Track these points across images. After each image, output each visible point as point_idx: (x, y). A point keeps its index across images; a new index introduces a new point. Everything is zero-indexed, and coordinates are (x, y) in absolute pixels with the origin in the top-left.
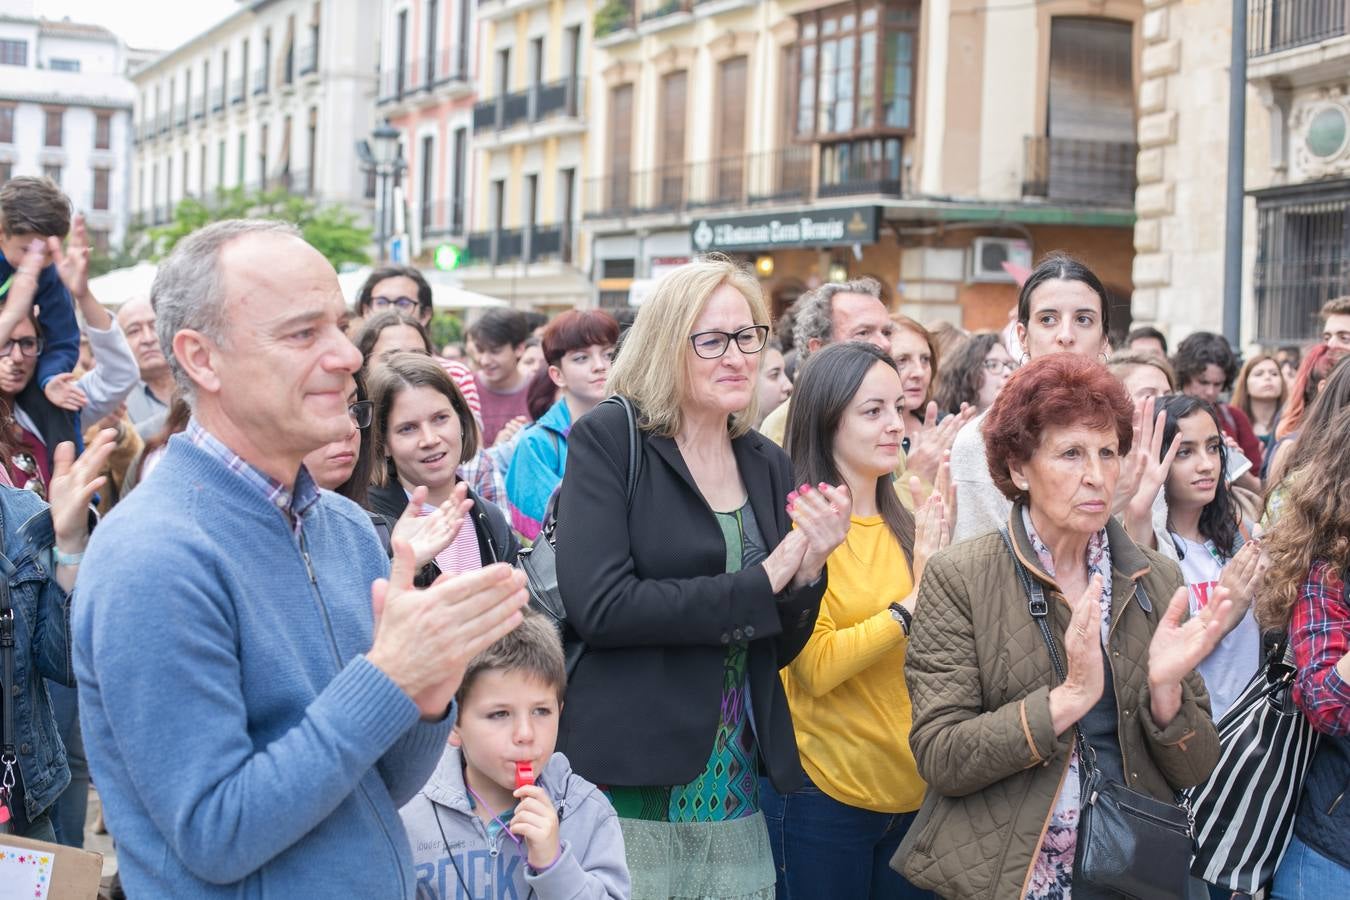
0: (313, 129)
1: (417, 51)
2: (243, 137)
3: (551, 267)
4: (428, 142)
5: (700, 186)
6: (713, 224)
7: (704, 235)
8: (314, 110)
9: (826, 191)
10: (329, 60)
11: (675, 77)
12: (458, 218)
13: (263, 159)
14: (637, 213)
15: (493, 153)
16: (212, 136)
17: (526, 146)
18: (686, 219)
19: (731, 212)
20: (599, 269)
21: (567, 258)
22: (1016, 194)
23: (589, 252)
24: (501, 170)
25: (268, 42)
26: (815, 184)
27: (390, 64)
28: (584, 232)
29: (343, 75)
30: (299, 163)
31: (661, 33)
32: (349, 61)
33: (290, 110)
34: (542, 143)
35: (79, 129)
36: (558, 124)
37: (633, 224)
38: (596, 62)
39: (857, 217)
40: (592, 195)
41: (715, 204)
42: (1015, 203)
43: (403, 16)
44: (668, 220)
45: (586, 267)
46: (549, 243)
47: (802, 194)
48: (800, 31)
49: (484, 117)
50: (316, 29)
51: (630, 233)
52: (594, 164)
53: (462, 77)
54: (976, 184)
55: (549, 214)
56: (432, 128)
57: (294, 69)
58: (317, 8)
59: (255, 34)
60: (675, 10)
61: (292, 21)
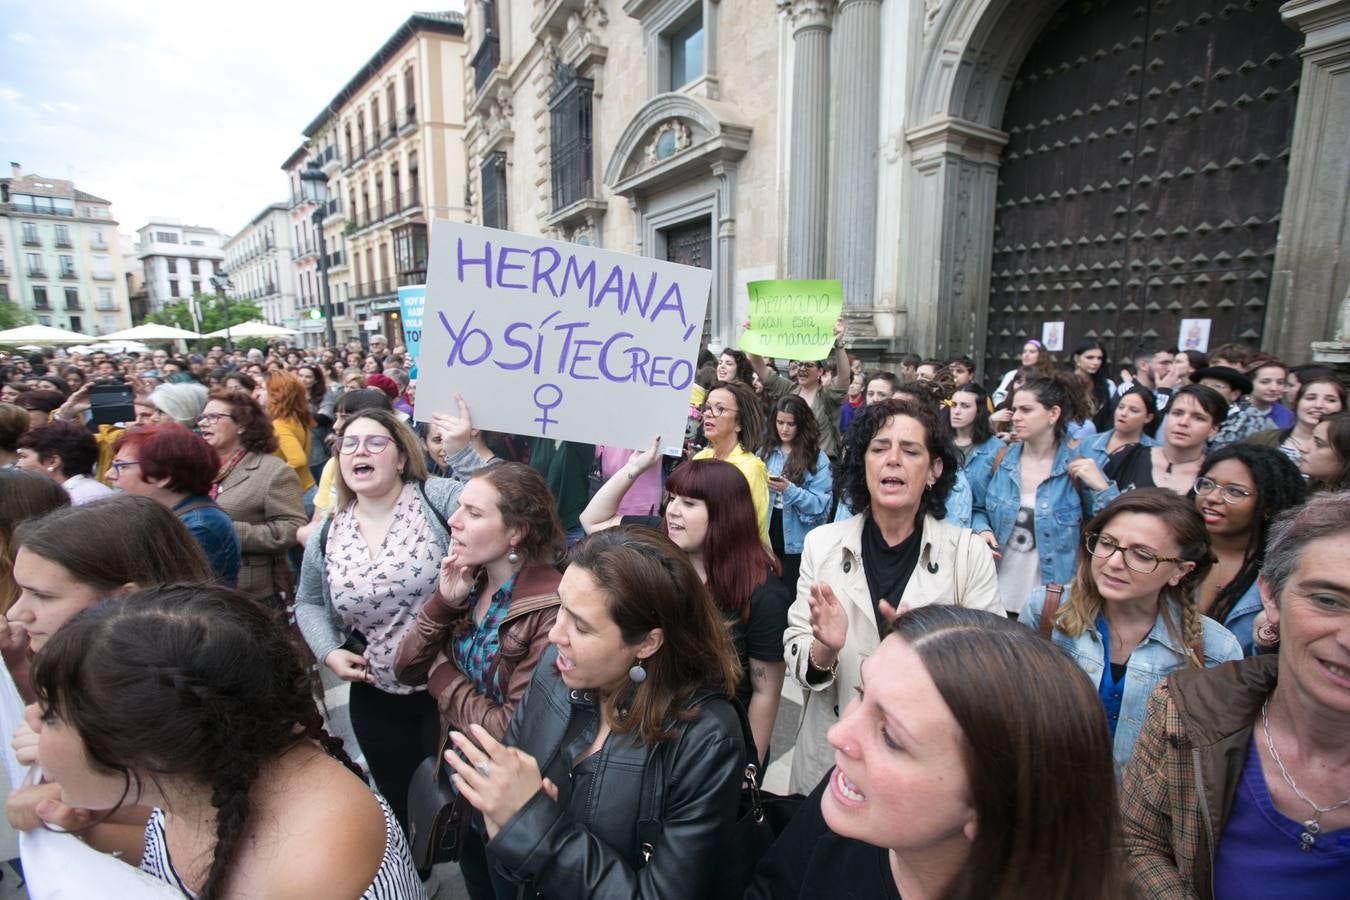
0: (276, 268)
1: (302, 241)
2: (257, 271)
3: (345, 317)
4: (308, 273)
5: (379, 289)
7: (373, 306)
8: (276, 262)
10: (279, 244)
11: (369, 251)
14: (364, 298)
16: (249, 270)
17: (335, 275)
19: (387, 296)
20: (357, 318)
21: (349, 314)
23: (353, 311)
25: (259, 236)
27: (295, 246)
28: (352, 305)
29: (284, 249)
30: (274, 280)
31: (364, 235)
32: (283, 243)
33: (270, 261)
34: (338, 274)
36: (341, 267)
37: (363, 302)
38: (349, 245)
40: (353, 292)
41: (383, 295)
43: (296, 227)
44: (373, 300)
45: (354, 318)
50: (273, 231)
51: (363, 305)
52: (352, 282)
56: (308, 268)
57: (268, 246)
58: (272, 223)
59: (255, 231)
60: (365, 227)
61: (266, 227)
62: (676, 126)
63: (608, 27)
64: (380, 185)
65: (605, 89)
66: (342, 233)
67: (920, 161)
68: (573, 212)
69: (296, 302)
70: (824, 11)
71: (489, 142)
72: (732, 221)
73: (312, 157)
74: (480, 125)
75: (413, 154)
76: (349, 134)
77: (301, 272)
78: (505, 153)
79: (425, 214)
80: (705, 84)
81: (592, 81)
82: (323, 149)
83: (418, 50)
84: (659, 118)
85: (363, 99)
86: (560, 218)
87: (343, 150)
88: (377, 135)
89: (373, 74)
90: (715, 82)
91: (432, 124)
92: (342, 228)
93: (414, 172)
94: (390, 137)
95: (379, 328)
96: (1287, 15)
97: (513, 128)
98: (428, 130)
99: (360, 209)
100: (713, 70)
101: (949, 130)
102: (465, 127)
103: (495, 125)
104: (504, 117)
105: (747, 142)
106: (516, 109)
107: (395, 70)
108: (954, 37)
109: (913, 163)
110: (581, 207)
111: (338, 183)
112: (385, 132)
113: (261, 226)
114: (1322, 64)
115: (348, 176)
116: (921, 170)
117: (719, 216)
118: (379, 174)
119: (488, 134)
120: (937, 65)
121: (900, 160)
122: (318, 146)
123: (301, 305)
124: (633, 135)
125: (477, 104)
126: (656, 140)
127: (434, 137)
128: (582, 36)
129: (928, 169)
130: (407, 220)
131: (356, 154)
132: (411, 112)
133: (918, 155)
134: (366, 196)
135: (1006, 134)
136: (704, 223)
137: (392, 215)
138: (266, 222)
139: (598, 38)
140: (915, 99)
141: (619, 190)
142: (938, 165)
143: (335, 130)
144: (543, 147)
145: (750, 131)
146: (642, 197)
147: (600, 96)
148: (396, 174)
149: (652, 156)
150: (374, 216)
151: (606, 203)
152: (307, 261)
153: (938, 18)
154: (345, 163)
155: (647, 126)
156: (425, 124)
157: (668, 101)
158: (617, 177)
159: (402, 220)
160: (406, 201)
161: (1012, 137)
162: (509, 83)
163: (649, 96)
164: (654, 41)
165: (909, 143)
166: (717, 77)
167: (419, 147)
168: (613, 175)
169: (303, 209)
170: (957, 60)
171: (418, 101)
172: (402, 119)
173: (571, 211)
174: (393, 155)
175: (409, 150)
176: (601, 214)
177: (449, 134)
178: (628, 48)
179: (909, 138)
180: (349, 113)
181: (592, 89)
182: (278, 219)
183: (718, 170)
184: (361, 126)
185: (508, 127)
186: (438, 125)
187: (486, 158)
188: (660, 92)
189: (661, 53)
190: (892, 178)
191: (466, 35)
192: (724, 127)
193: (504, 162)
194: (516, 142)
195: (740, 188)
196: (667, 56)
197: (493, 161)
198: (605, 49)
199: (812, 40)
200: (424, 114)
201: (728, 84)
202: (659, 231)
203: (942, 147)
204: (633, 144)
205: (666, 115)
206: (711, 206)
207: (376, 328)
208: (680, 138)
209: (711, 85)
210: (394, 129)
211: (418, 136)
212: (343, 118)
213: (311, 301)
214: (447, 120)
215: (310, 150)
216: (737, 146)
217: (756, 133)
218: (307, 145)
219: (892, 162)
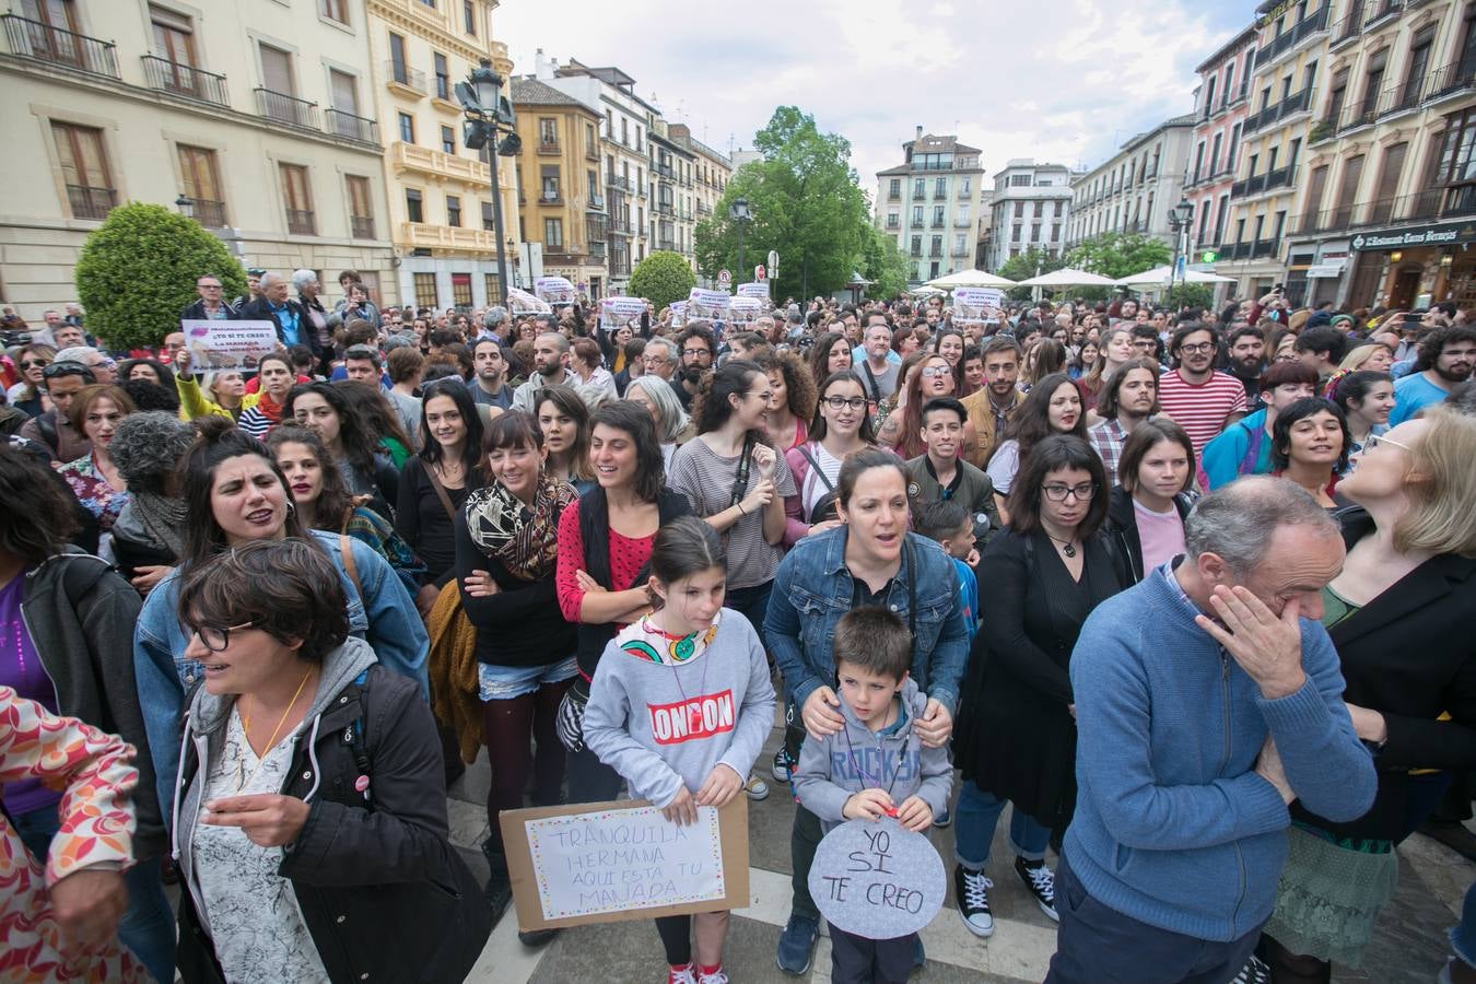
0: (1150, 202)
1: (1207, 162)
2: (1118, 208)
3: (1266, 260)
5: (1361, 216)
6: (1365, 236)
7: (1359, 242)
8: (1152, 193)
9: (1446, 215)
10: (1162, 171)
11: (1356, 159)
12: (1217, 238)
13: (1126, 217)
14: (1318, 232)
15: (1239, 207)
16: (1104, 208)
17: (1258, 202)
18: (1349, 234)
19: (1379, 229)
20: (1291, 260)
21: (1274, 255)
23: (1286, 251)
24: (1243, 214)
25: (1134, 165)
26: (1441, 210)
27: (1192, 169)
28: (1285, 242)
29: (1168, 177)
30: (1142, 217)
31: (1349, 137)
32: (1172, 170)
33: (1141, 194)
34: (1269, 200)
35: (1048, 209)
36: (1281, 190)
37: (1314, 238)
38: (1307, 157)
39: (1469, 228)
40: (1293, 224)
41: (1369, 225)
43: (1202, 145)
44: (1338, 235)
45: (1284, 260)
46: (1266, 249)
47: (1431, 216)
48: (1449, 124)
49: (1238, 190)
50: (1157, 157)
51: (1313, 242)
52: (1296, 208)
53: (1229, 172)
55: (1267, 234)
56: (1210, 197)
57: (1144, 176)
58: (1159, 146)
59: (1128, 161)
60: (1356, 124)
61: (1146, 154)
66: (1297, 142)
73: (1265, 40)
82: (1291, 22)
87: (1340, 14)
95: (1341, 274)
99: (1353, 97)
111: (1312, 66)
113: (1139, 155)
115: (1341, 50)
122: (1281, 22)
131: (1371, 13)
134: (1376, 73)
137: (1447, 91)
138: (1149, 146)
150: (1387, 103)
152: (1208, 188)
154: (1338, 33)
169: (1221, 120)
182: (1171, 142)
207: (1336, 275)
215: (1261, 32)
218: (1260, 25)
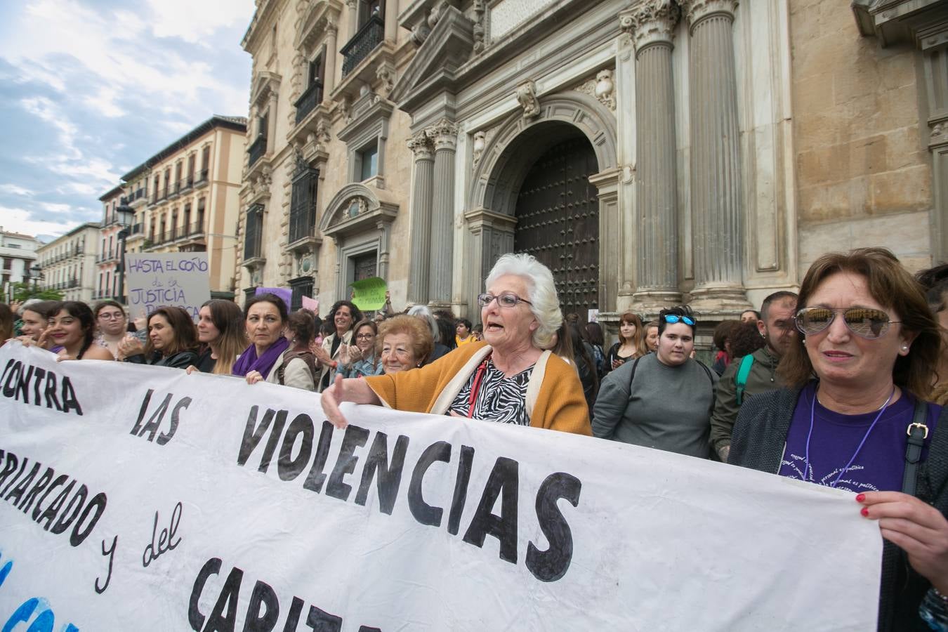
0: (82, 268)
1: (107, 250)
2: (64, 270)
4: (108, 273)
8: (82, 263)
10: (87, 251)
12: (113, 293)
13: (69, 276)
16: (57, 269)
22: (228, 291)
25: (72, 244)
27: (101, 252)
29: (91, 255)
30: (78, 277)
32: (91, 252)
33: (77, 263)
42: (227, 293)
43: (104, 240)
50: (84, 242)
54: (218, 287)
56: (108, 270)
57: (78, 252)
58: (84, 236)
59: (69, 241)
60: (159, 244)
61: (78, 239)
62: (360, 200)
63: (330, 143)
64: (175, 218)
65: (326, 175)
66: (141, 247)
67: (472, 228)
68: (301, 244)
69: (94, 293)
70: (430, 153)
71: (254, 198)
72: (387, 254)
73: (126, 194)
74: (249, 186)
75: (202, 199)
76: (157, 182)
77: (102, 272)
78: (264, 205)
79: (206, 239)
80: (376, 180)
81: (319, 170)
82: (135, 189)
83: (215, 138)
84: (350, 195)
85: (172, 162)
86: (293, 247)
87: (151, 192)
88: (178, 185)
89: (181, 148)
90: (382, 179)
91: (218, 182)
92: (141, 243)
93: (201, 211)
94: (187, 188)
96: (591, 181)
97: (271, 191)
98: (215, 186)
99: (157, 231)
100: (381, 173)
101: (482, 214)
102: (240, 186)
103: (259, 188)
104: (266, 184)
105: (396, 212)
106: (273, 180)
107: (198, 147)
108: (485, 172)
109: (469, 229)
110: (305, 241)
111: (144, 213)
112: (184, 184)
113: (74, 238)
114: (605, 201)
115: (152, 209)
116: (473, 232)
117: (381, 251)
118: (175, 210)
119: (254, 192)
120: (478, 184)
121: (463, 227)
122: (131, 188)
123: (97, 296)
124: (337, 203)
125: (249, 174)
126: (350, 207)
127: (219, 190)
128: (315, 145)
129: (476, 232)
130: (192, 242)
131: (161, 195)
132: (205, 173)
133: (472, 225)
134: (163, 224)
135: (516, 218)
136: (372, 255)
137: (181, 238)
138: (80, 235)
139: (324, 148)
140: (469, 199)
141: (328, 232)
142: (480, 231)
143: (147, 179)
144: (287, 204)
145: (398, 207)
146: (342, 238)
147: (323, 179)
148: (188, 211)
149: (347, 215)
150: (168, 237)
151: (322, 240)
152: (109, 265)
153: (478, 163)
154: (150, 201)
155: (344, 199)
156: (213, 182)
157: (355, 187)
158: (327, 226)
159: (188, 241)
160: (193, 229)
161: (520, 220)
162: (270, 165)
163: (348, 183)
164: (353, 154)
165: (467, 219)
166: (383, 177)
167: (208, 196)
168: (325, 224)
169: (112, 229)
170: (486, 182)
171: (210, 167)
172: (197, 177)
173: (299, 243)
174: (188, 199)
175: (200, 197)
176: (318, 246)
177: (229, 189)
178: (340, 155)
179: (467, 217)
180: (160, 169)
181: (318, 175)
182: (91, 235)
183: (380, 226)
184: (167, 178)
185: (267, 190)
186: (223, 183)
187: (251, 207)
188: (354, 182)
189: (356, 161)
190: (459, 235)
191: (247, 134)
192: (382, 203)
193: (263, 210)
194: (272, 200)
195: (392, 236)
196: (360, 163)
197: (255, 210)
198: (328, 154)
199: (424, 166)
200: (214, 175)
201: (389, 181)
202: (349, 257)
203: (481, 222)
204: (337, 208)
205: (354, 194)
206: (377, 245)
208: (361, 207)
209: (379, 181)
210: (191, 183)
211: (208, 189)
212: (154, 171)
213: (107, 294)
214: (229, 181)
215: (125, 190)
216: (389, 213)
217: (401, 207)
218: (123, 186)
219: (460, 228)
